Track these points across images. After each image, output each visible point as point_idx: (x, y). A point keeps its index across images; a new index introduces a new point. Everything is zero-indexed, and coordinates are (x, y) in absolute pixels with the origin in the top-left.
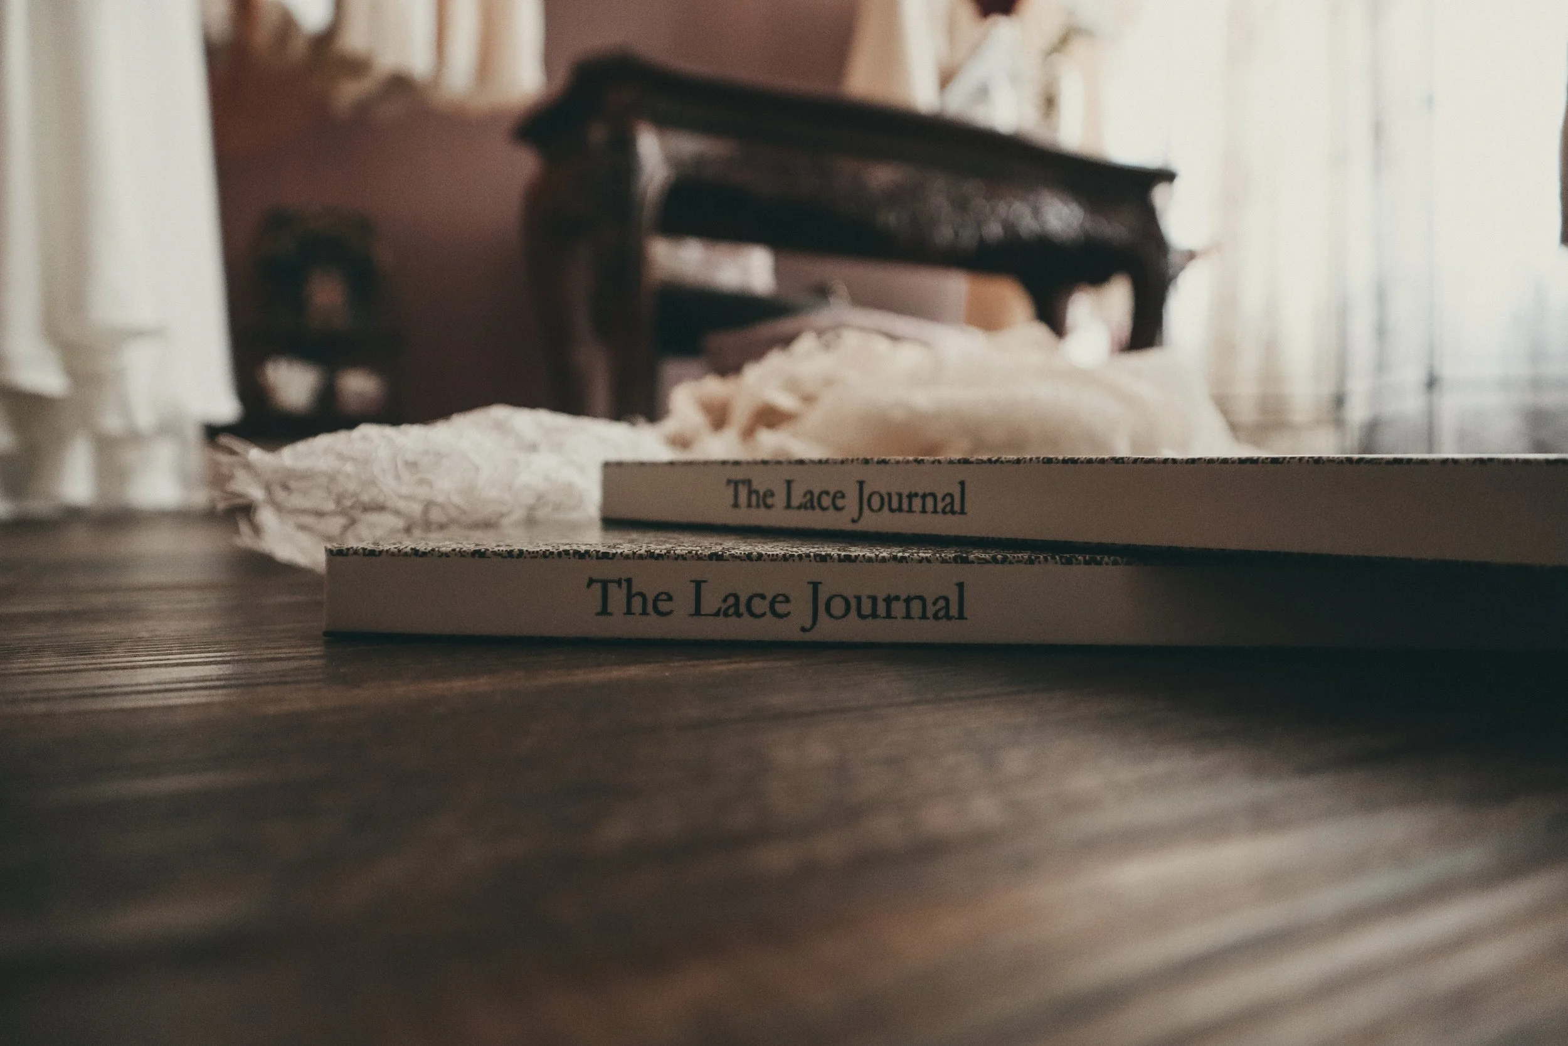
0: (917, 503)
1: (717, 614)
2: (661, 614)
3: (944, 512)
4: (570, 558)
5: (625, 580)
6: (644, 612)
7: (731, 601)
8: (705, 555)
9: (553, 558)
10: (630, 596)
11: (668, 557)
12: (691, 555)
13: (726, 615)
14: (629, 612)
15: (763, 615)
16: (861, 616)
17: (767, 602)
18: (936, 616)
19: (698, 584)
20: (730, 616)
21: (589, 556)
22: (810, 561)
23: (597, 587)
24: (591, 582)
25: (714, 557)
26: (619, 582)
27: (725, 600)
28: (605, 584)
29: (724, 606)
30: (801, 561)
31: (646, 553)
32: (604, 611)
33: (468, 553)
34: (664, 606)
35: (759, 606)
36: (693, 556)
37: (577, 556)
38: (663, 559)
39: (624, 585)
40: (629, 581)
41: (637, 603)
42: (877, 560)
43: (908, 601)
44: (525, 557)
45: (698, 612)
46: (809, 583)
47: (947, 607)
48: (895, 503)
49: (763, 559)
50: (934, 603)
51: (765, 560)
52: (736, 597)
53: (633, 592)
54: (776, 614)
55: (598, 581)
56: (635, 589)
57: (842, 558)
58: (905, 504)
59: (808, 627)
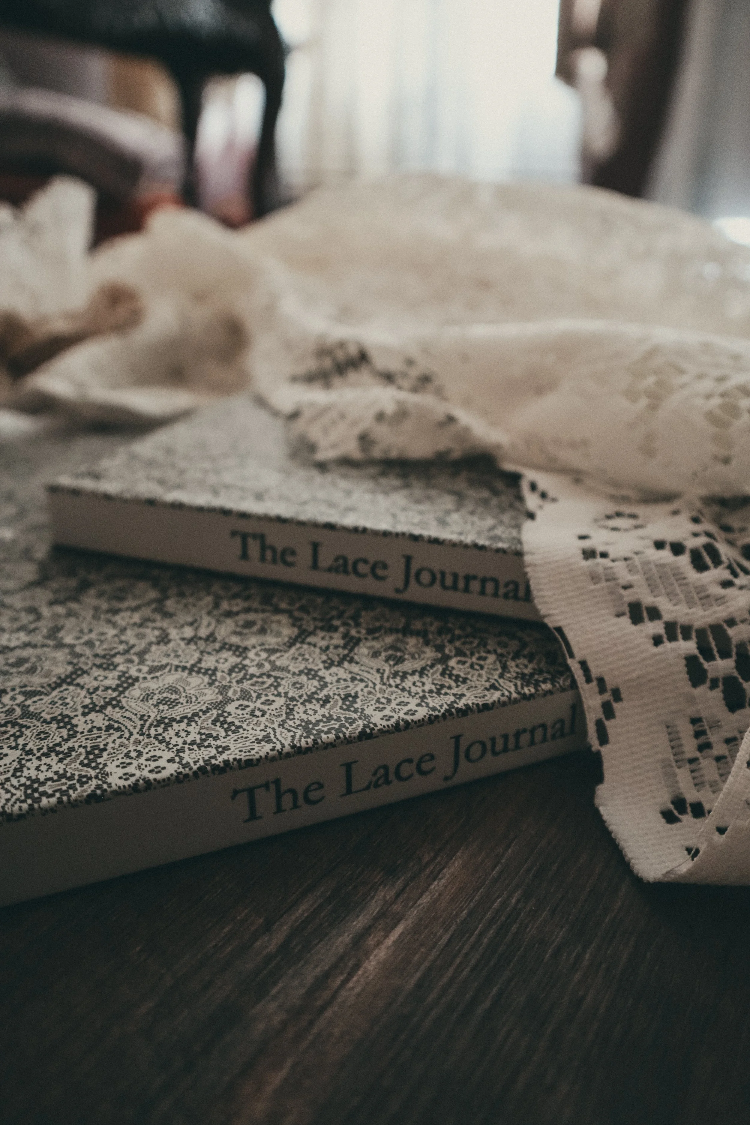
1: (368, 788)
2: (308, 801)
4: (208, 776)
5: (272, 782)
6: (295, 806)
7: (381, 772)
8: (354, 738)
9: (189, 781)
10: (279, 797)
11: (317, 748)
12: (339, 741)
13: (376, 785)
14: (279, 809)
15: (411, 776)
16: (495, 753)
17: (414, 766)
18: (553, 737)
19: (348, 767)
20: (380, 786)
21: (231, 768)
22: (454, 718)
23: (243, 798)
24: (236, 793)
25: (364, 737)
26: (266, 786)
27: (375, 773)
28: (251, 792)
29: (374, 779)
30: (445, 720)
31: (293, 750)
32: (253, 816)
33: (81, 802)
34: (313, 795)
35: (406, 770)
36: (342, 742)
37: (216, 772)
38: (312, 752)
39: (272, 787)
40: (277, 782)
41: (287, 800)
42: (510, 703)
43: (533, 731)
44: (155, 788)
45: (349, 791)
46: (452, 738)
47: (562, 728)
48: (449, 581)
49: (410, 727)
50: (553, 727)
51: (412, 728)
52: (386, 768)
53: (282, 791)
54: (421, 772)
55: (243, 791)
56: (284, 787)
57: (481, 707)
58: (461, 584)
59: (449, 774)
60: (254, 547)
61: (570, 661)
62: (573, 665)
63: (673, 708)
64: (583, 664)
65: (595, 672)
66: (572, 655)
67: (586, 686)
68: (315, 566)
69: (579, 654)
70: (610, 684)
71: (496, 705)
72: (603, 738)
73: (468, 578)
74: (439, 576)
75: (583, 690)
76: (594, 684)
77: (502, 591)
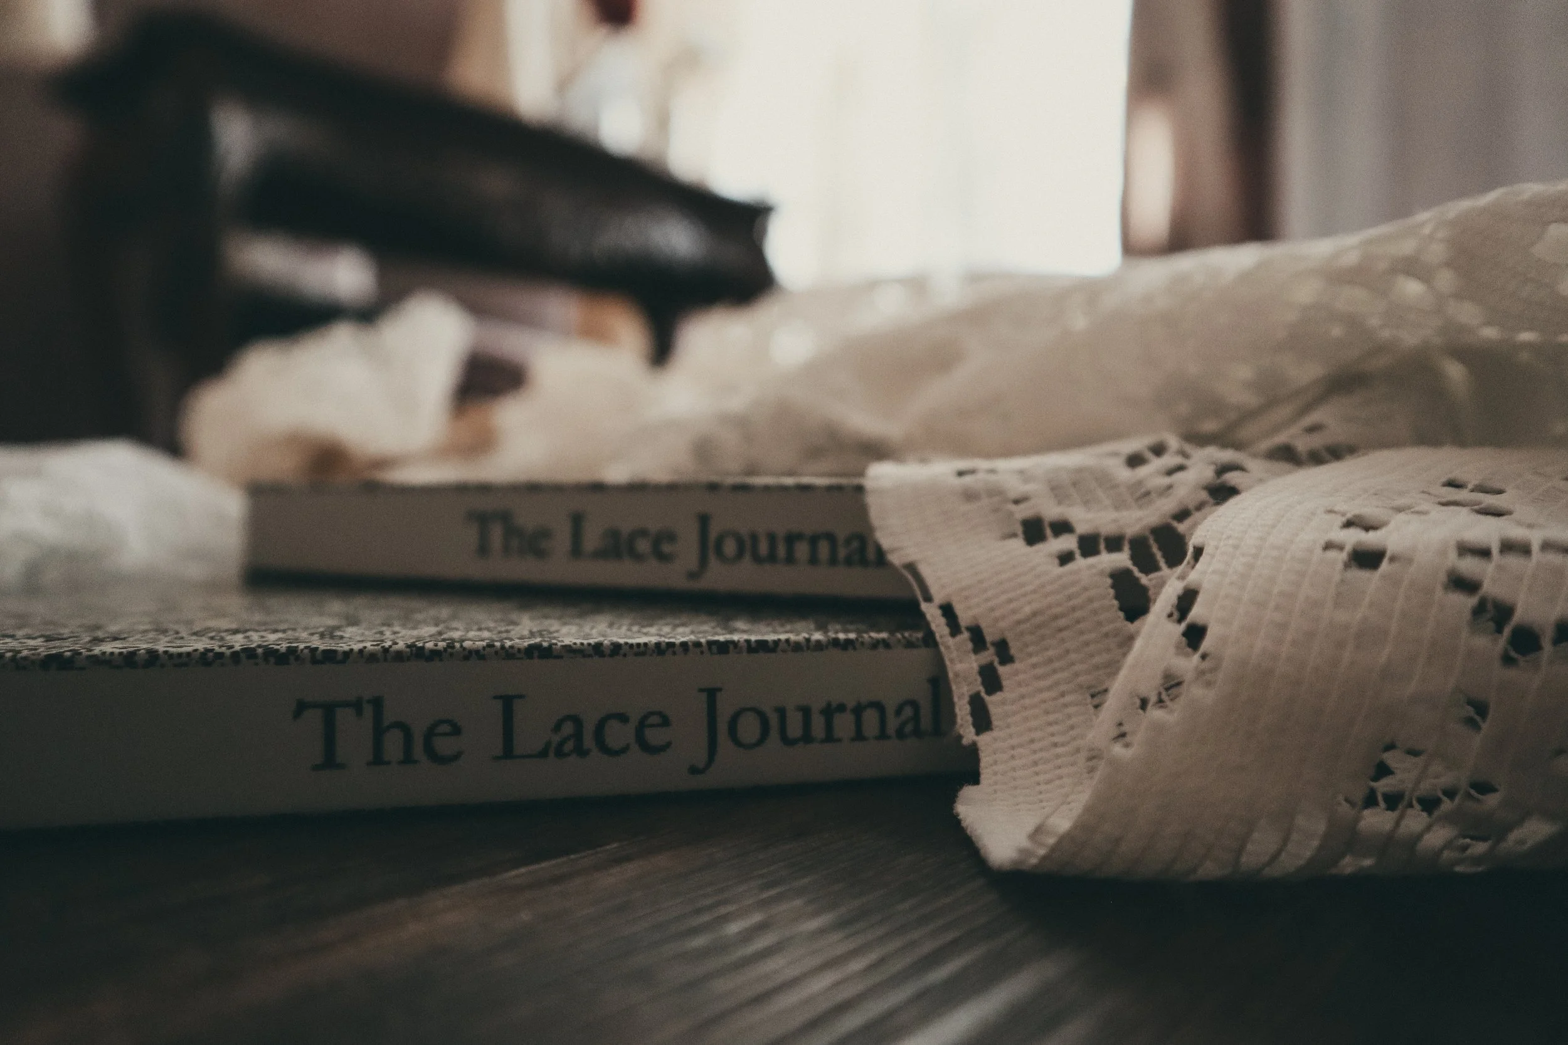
0: (802, 550)
1: (543, 754)
2: (435, 757)
3: (849, 562)
4: (257, 664)
5: (369, 702)
6: (408, 759)
7: (568, 728)
8: (519, 650)
9: (222, 665)
10: (379, 732)
11: (451, 655)
12: (493, 650)
13: (560, 753)
14: (378, 759)
15: (625, 750)
16: (786, 740)
17: (630, 730)
18: (900, 734)
19: (508, 702)
20: (568, 755)
21: (297, 658)
22: (702, 653)
23: (314, 719)
24: (301, 707)
25: (536, 654)
26: (357, 706)
27: (557, 728)
28: (329, 710)
29: (556, 739)
30: (686, 654)
31: (408, 650)
32: (330, 761)
33: (33, 662)
34: (444, 746)
35: (618, 734)
36: (496, 653)
37: (272, 660)
38: (441, 660)
39: (368, 711)
40: (377, 703)
41: (393, 744)
42: (808, 648)
43: (858, 711)
44: (163, 666)
45: (508, 752)
46: (701, 690)
47: (916, 717)
48: (763, 548)
49: (622, 652)
50: (899, 712)
51: (625, 655)
52: (577, 721)
53: (386, 723)
54: (646, 747)
55: (315, 705)
56: (389, 717)
57: (753, 645)
58: (781, 550)
59: (701, 766)
60: (496, 534)
61: (924, 606)
62: (931, 612)
63: (1097, 660)
64: (948, 611)
65: (965, 617)
66: (928, 599)
67: (950, 641)
68: (576, 551)
69: (939, 597)
70: (990, 636)
71: (781, 646)
72: (982, 721)
73: (791, 539)
74: (748, 544)
75: (948, 648)
76: (966, 635)
77: (842, 553)
